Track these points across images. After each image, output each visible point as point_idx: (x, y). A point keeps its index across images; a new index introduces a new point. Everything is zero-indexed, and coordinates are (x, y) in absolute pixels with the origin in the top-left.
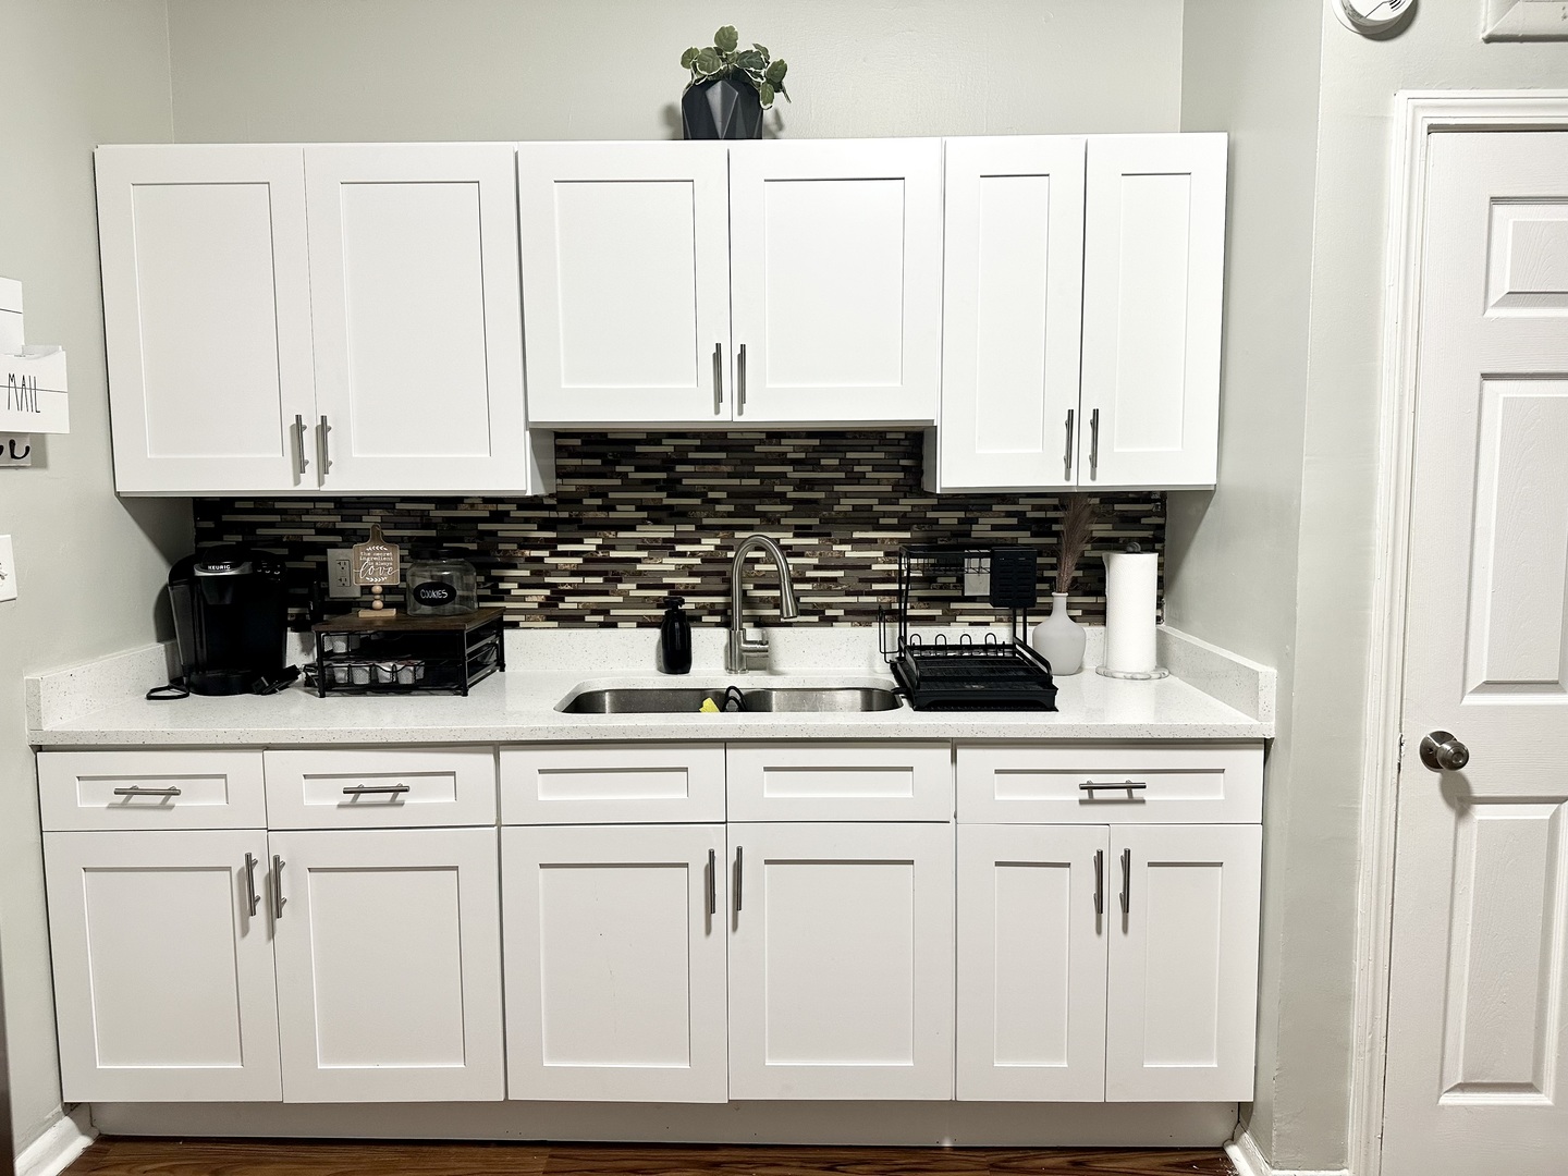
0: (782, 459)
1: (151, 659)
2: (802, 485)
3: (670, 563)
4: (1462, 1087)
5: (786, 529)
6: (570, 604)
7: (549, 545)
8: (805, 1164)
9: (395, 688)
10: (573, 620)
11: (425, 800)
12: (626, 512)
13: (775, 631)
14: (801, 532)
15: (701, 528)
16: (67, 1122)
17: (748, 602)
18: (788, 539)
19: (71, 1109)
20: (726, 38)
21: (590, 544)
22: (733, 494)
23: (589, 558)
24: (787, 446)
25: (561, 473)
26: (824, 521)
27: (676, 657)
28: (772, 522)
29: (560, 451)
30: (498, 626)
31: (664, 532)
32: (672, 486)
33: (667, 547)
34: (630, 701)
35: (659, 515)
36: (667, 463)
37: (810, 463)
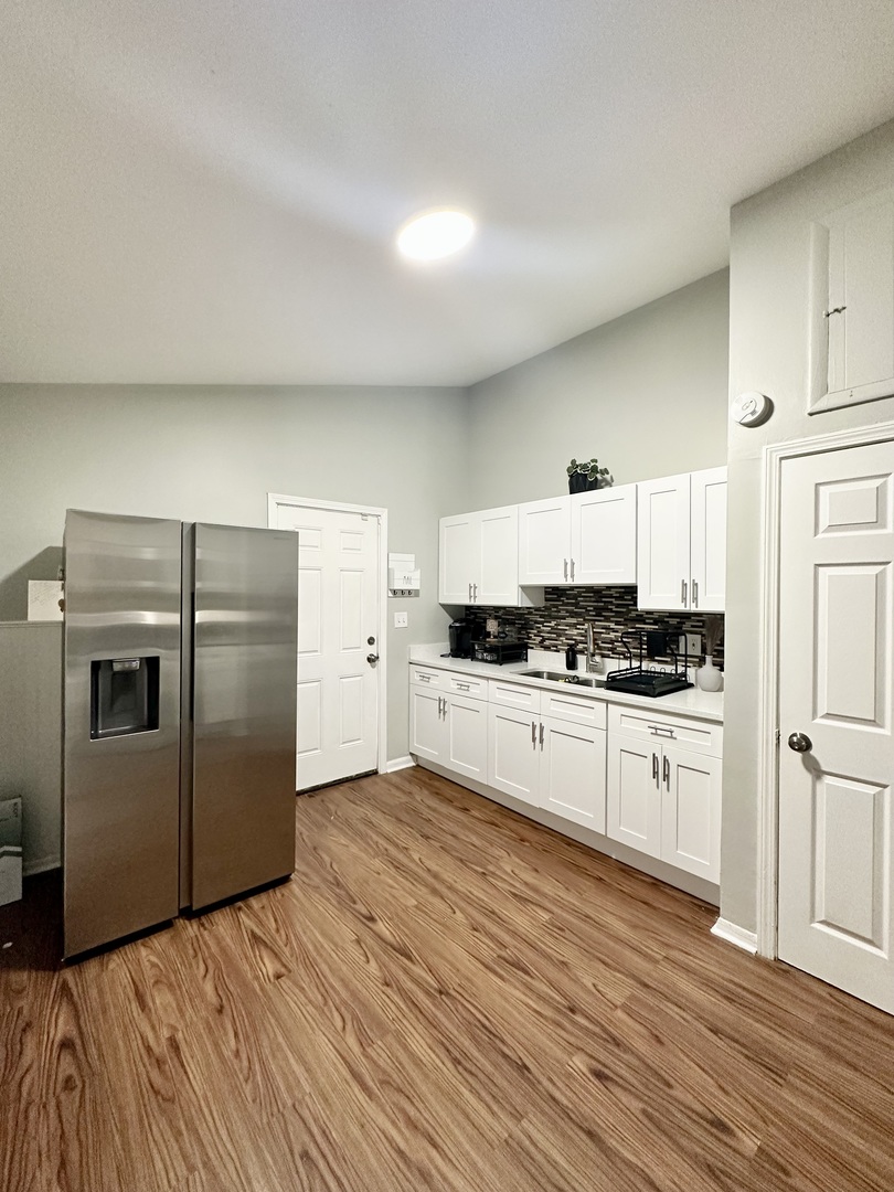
0: (611, 596)
1: (446, 647)
2: (618, 606)
3: (575, 632)
4: (822, 922)
5: (612, 622)
6: (547, 643)
7: (542, 623)
8: (563, 840)
9: (486, 661)
10: (547, 648)
11: (474, 690)
12: (563, 613)
13: (606, 659)
14: (617, 623)
15: (585, 620)
16: (410, 757)
17: (600, 648)
18: (612, 626)
19: (412, 754)
20: (573, 462)
21: (553, 624)
22: (596, 608)
23: (552, 628)
24: (613, 592)
25: (546, 600)
26: (625, 620)
27: (571, 665)
28: (607, 619)
29: (546, 593)
30: (526, 647)
31: (574, 621)
32: (576, 605)
33: (574, 626)
34: (552, 677)
35: (573, 615)
36: (575, 597)
37: (621, 598)
